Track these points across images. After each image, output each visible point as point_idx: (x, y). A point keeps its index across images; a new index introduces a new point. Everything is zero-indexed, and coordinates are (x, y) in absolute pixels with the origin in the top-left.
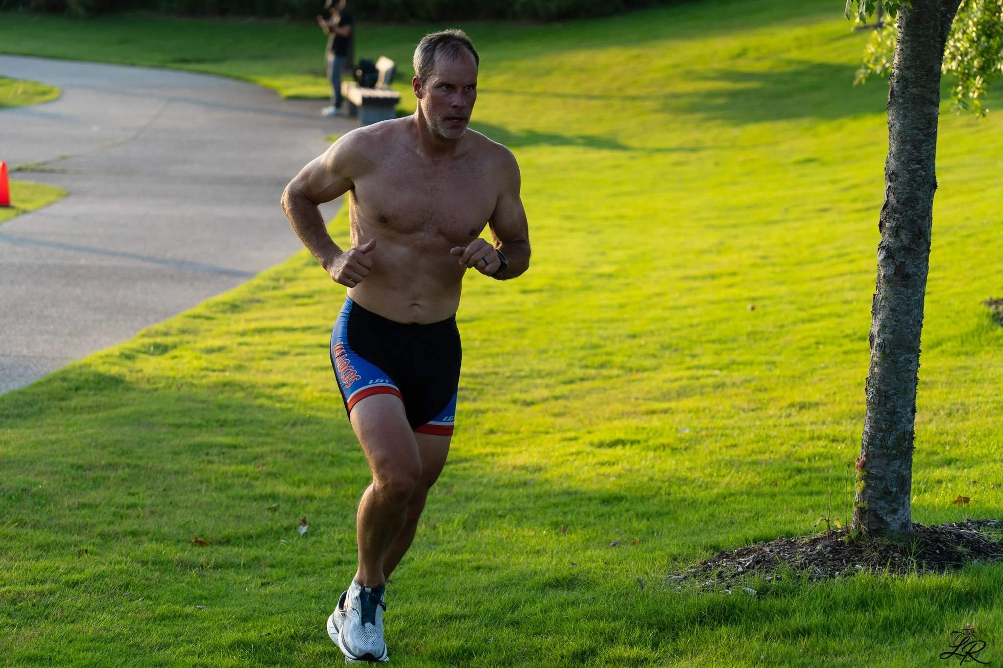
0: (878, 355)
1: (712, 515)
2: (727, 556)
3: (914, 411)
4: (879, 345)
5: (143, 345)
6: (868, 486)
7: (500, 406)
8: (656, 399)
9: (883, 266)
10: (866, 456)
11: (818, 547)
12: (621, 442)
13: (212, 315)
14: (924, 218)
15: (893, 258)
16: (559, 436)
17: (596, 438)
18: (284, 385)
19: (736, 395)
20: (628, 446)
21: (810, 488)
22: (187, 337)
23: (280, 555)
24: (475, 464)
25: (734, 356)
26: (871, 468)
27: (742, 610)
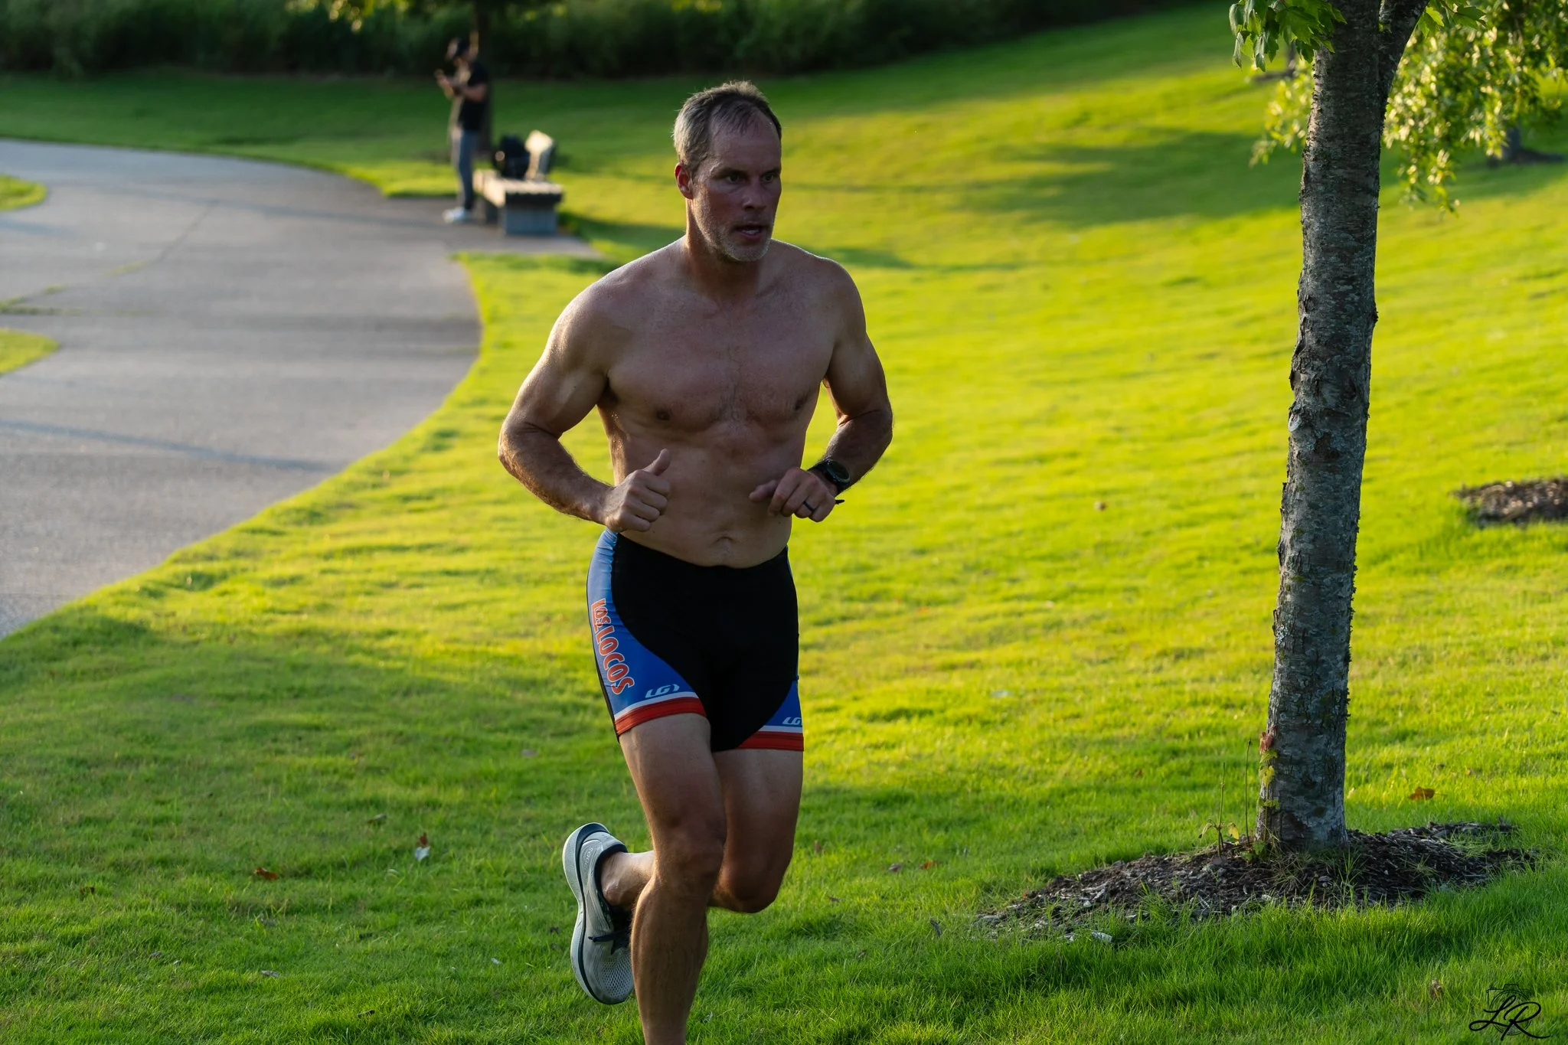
0: (1291, 574)
1: (1044, 822)
2: (1067, 884)
3: (1347, 659)
4: (1293, 560)
5: (176, 576)
6: (1278, 775)
8: (957, 647)
9: (1297, 440)
10: (1276, 728)
11: (1205, 869)
12: (905, 713)
13: (280, 528)
14: (1358, 366)
15: (1312, 427)
17: (867, 707)
18: (390, 633)
19: (1079, 639)
20: (915, 720)
21: (1192, 779)
22: (242, 563)
23: (388, 892)
25: (1077, 579)
26: (1283, 747)
27: (1090, 966)
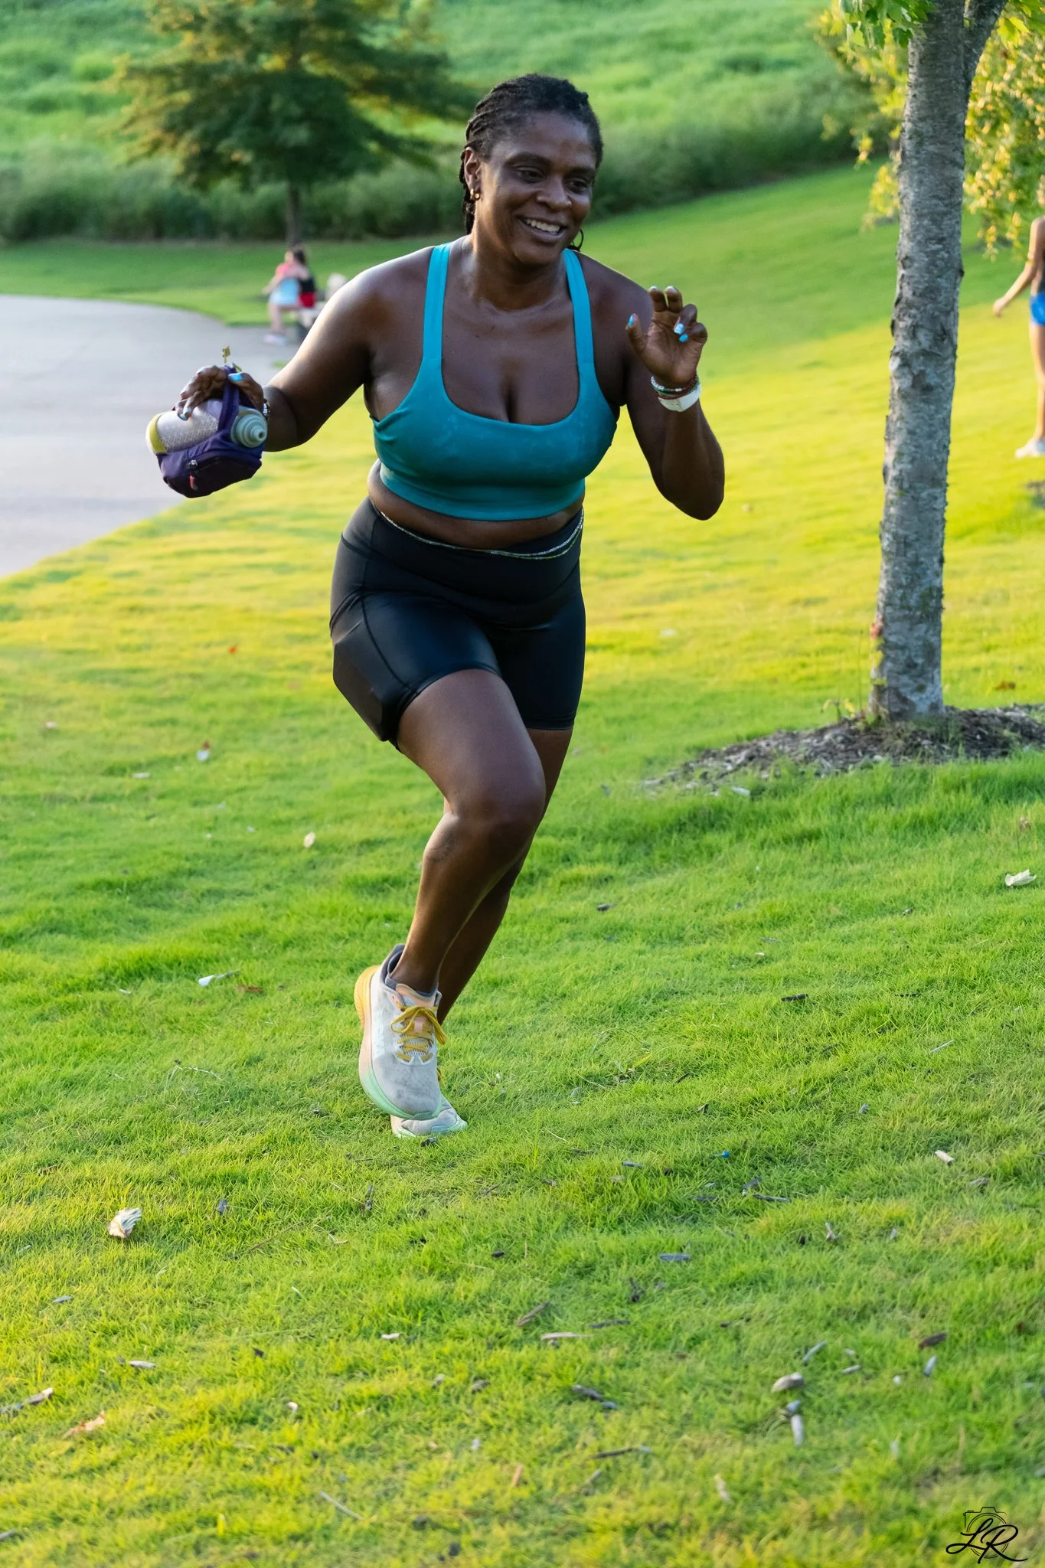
0: (893, 491)
1: (698, 715)
2: (714, 755)
3: (941, 561)
4: (895, 479)
5: (42, 574)
6: (886, 658)
9: (897, 378)
10: (883, 620)
11: (825, 738)
13: (126, 540)
14: (947, 313)
15: (909, 366)
19: (730, 596)
22: (95, 564)
23: (173, 783)
25: (730, 557)
26: (889, 635)
27: (730, 815)
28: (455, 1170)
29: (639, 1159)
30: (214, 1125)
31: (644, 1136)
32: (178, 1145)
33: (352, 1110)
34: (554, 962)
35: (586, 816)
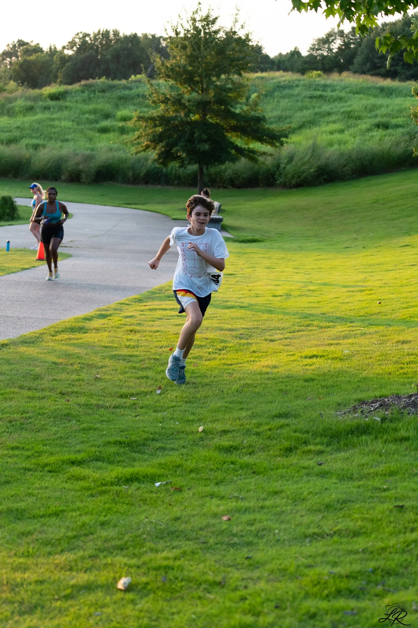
1: (359, 386)
2: (366, 403)
5: (96, 315)
7: (259, 341)
8: (333, 339)
11: (412, 399)
12: (316, 356)
13: (130, 303)
16: (286, 354)
17: (303, 354)
18: (158, 331)
19: (371, 338)
20: (319, 358)
22: (117, 312)
23: (147, 402)
24: (245, 365)
25: (371, 322)
27: (373, 428)
28: (259, 570)
29: (336, 570)
30: (161, 545)
31: (337, 560)
32: (146, 552)
33: (216, 542)
34: (300, 485)
35: (313, 426)
